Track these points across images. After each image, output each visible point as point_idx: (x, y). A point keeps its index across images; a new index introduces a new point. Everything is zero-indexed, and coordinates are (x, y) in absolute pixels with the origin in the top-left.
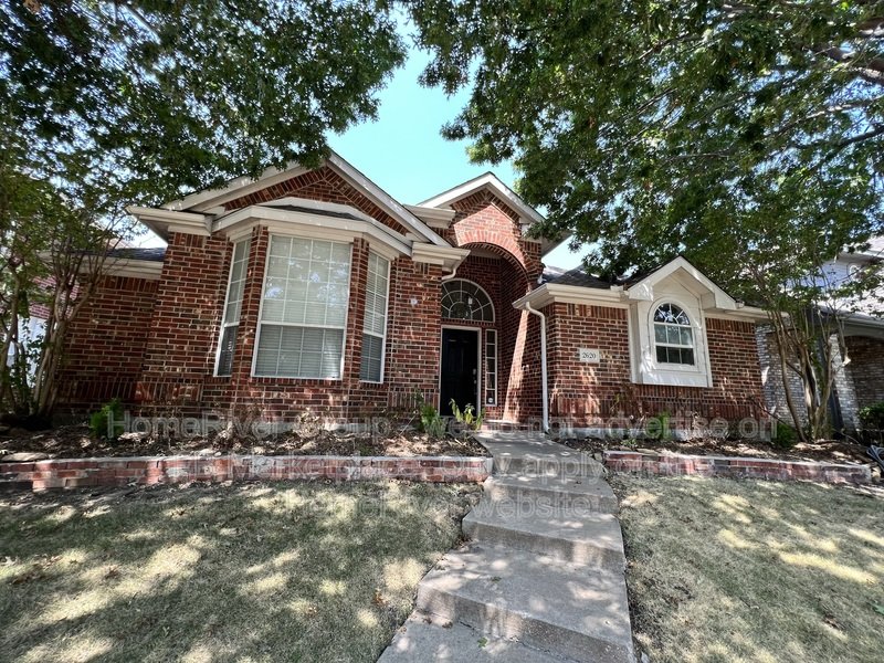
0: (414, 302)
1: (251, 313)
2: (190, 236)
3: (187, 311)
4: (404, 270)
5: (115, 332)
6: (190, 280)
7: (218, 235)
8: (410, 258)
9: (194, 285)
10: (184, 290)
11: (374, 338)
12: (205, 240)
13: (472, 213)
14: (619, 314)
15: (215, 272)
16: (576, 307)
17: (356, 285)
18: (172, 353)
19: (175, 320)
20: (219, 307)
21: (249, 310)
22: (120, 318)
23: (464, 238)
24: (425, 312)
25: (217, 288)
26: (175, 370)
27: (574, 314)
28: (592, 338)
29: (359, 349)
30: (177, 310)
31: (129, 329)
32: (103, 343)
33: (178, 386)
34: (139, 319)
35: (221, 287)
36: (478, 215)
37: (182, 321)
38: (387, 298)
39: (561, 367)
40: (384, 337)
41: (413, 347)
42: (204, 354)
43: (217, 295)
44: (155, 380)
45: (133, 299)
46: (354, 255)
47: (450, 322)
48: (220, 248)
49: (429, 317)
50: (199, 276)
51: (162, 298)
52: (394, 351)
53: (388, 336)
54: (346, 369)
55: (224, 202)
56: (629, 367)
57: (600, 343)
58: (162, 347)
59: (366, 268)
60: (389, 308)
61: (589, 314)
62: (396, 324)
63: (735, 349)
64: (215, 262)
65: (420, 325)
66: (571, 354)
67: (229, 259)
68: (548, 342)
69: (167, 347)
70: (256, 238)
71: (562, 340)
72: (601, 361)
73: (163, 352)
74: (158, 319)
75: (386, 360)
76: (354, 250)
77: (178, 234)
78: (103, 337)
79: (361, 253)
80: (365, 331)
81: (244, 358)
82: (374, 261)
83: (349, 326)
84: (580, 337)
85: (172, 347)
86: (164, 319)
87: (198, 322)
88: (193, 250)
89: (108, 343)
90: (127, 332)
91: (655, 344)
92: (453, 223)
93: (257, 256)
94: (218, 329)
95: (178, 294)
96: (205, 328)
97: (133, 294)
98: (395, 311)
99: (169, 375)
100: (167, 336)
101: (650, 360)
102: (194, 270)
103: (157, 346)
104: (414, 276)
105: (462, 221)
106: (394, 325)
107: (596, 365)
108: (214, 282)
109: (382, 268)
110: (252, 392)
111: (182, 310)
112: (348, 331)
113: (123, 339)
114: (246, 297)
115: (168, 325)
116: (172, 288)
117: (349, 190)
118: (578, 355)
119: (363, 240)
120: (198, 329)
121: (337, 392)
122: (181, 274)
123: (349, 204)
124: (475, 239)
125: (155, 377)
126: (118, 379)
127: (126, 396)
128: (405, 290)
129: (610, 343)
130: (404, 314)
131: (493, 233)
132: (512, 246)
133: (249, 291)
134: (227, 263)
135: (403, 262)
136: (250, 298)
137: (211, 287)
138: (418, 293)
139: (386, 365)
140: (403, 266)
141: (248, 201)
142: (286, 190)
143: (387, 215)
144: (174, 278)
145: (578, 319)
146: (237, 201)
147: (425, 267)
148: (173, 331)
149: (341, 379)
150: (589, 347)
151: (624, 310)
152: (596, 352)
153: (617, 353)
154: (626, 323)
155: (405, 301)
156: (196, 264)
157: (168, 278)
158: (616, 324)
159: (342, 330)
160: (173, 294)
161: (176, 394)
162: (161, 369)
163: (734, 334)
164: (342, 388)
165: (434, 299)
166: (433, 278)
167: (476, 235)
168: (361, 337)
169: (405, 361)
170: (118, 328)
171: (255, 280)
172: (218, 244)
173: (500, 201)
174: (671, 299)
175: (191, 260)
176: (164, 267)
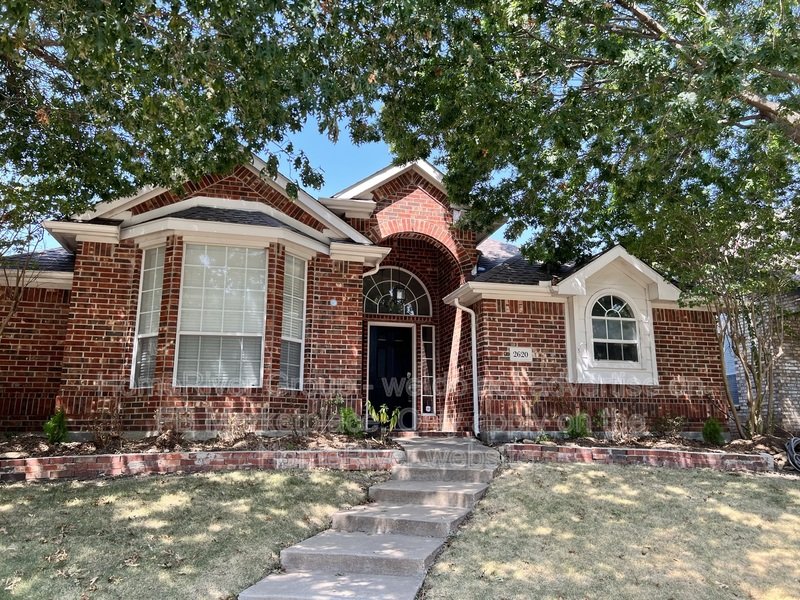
0: (334, 303)
1: (171, 324)
2: (98, 244)
3: (101, 322)
4: (322, 270)
5: (19, 346)
6: (101, 291)
7: (126, 242)
8: (328, 256)
9: (105, 296)
10: (95, 301)
11: (292, 343)
12: (113, 249)
13: (396, 199)
14: (556, 309)
15: (126, 282)
16: (506, 303)
17: (273, 291)
18: (88, 366)
19: (88, 333)
20: (131, 318)
21: (168, 321)
22: (23, 331)
23: (387, 228)
24: (345, 313)
25: (128, 298)
26: (91, 383)
27: (504, 310)
28: (524, 335)
29: (278, 355)
30: (90, 322)
31: (32, 342)
32: (8, 357)
33: (96, 400)
34: (42, 332)
35: (133, 297)
36: (404, 202)
37: (95, 333)
38: (305, 300)
39: (490, 368)
40: (303, 342)
41: (333, 352)
42: (118, 367)
43: (129, 305)
44: (73, 393)
45: (35, 310)
46: (270, 261)
47: (379, 318)
48: (129, 256)
49: (349, 318)
50: (110, 286)
51: (74, 310)
52: (314, 356)
53: (306, 341)
54: (265, 377)
55: (130, 207)
56: (565, 366)
57: (533, 340)
58: (77, 360)
59: (283, 273)
60: (307, 312)
61: (521, 310)
62: (316, 327)
63: (692, 342)
64: (124, 270)
65: (340, 327)
66: (500, 354)
67: (139, 266)
68: (477, 341)
69: (83, 360)
70: (172, 248)
71: (490, 339)
72: (534, 360)
73: (79, 366)
74: (71, 332)
75: (305, 366)
76: (270, 255)
77: (87, 243)
78: (7, 352)
79: (277, 257)
80: (283, 338)
81: (167, 369)
82: (291, 262)
83: (267, 333)
84: (510, 335)
85: (87, 360)
86: (77, 332)
87: (112, 334)
88: (102, 259)
89: (13, 358)
90: (31, 346)
91: (593, 340)
92: (375, 212)
93: (173, 267)
94: (132, 340)
95: (90, 306)
96: (118, 339)
97: (34, 305)
98: (313, 314)
99: (86, 388)
100: (82, 349)
101: (587, 357)
102: (104, 280)
103: (73, 360)
104: (334, 275)
105: (386, 210)
106: (313, 328)
107: (529, 364)
108: (125, 292)
109: (298, 269)
110: (175, 402)
111: (95, 322)
112: (267, 339)
113: (28, 353)
114: (164, 308)
115: (82, 338)
116: (84, 300)
117: (260, 186)
118: (508, 354)
119: (278, 244)
120: (112, 340)
121: (257, 400)
122: (91, 285)
123: (261, 201)
124: (400, 228)
125: (73, 391)
126: (26, 395)
127: (35, 413)
128: (323, 291)
129: (544, 341)
130: (323, 317)
131: (420, 220)
132: (442, 235)
133: (167, 302)
134: (137, 271)
135: (321, 261)
136: (169, 310)
137: (123, 297)
138: (337, 293)
139: (305, 371)
140: (320, 265)
141: (155, 204)
142: (194, 190)
143: (302, 211)
144: (85, 290)
145: (508, 315)
146: (144, 204)
147: (345, 266)
148: (88, 344)
149: (261, 386)
150: (520, 345)
151: (561, 304)
152: (528, 350)
153: (551, 351)
154: (563, 318)
155: (324, 303)
156: (106, 273)
157: (80, 289)
158: (552, 320)
159: (261, 338)
160: (85, 306)
161: (95, 408)
162: (78, 383)
163: (690, 325)
164: (262, 396)
165: (354, 300)
166: (354, 277)
167: (401, 225)
168: (279, 343)
169: (325, 366)
170: (22, 342)
171: (173, 291)
172: (127, 251)
173: (428, 183)
174: (612, 291)
175: (100, 270)
176: (75, 278)
